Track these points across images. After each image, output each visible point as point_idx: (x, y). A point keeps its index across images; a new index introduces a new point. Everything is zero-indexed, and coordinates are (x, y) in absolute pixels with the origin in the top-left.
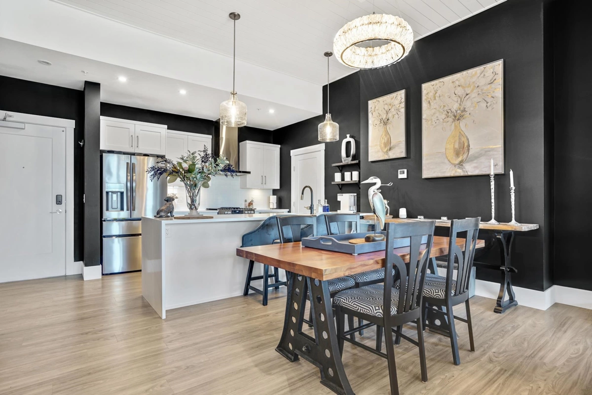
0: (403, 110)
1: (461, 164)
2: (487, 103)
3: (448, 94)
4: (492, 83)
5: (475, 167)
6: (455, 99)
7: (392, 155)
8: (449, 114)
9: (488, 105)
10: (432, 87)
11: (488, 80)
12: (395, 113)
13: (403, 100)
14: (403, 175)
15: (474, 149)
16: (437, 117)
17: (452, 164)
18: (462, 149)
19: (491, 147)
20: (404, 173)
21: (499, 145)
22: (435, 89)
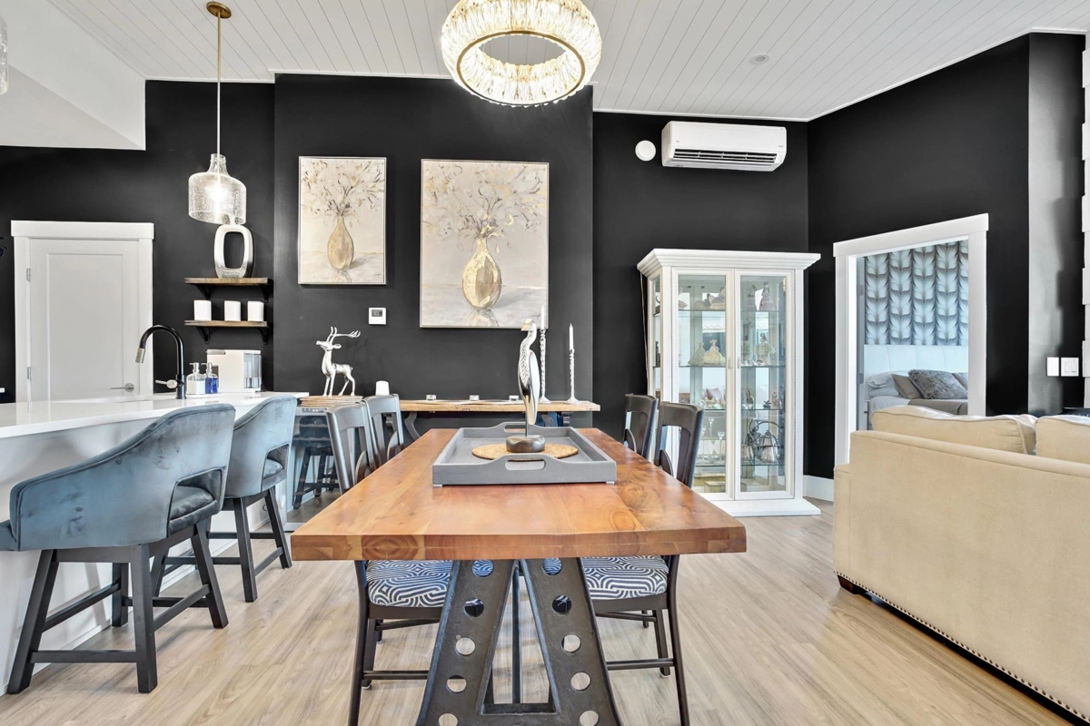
0: (382, 196)
1: (487, 309)
2: (528, 220)
3: (469, 190)
4: (534, 193)
5: (509, 316)
6: (481, 201)
7: (355, 277)
8: (470, 223)
9: (529, 223)
10: (441, 171)
11: (530, 187)
12: (363, 196)
13: (383, 176)
14: (377, 318)
15: (509, 287)
16: (449, 224)
17: (475, 307)
18: (488, 284)
19: (532, 288)
20: (381, 314)
21: (543, 287)
22: (446, 175)
